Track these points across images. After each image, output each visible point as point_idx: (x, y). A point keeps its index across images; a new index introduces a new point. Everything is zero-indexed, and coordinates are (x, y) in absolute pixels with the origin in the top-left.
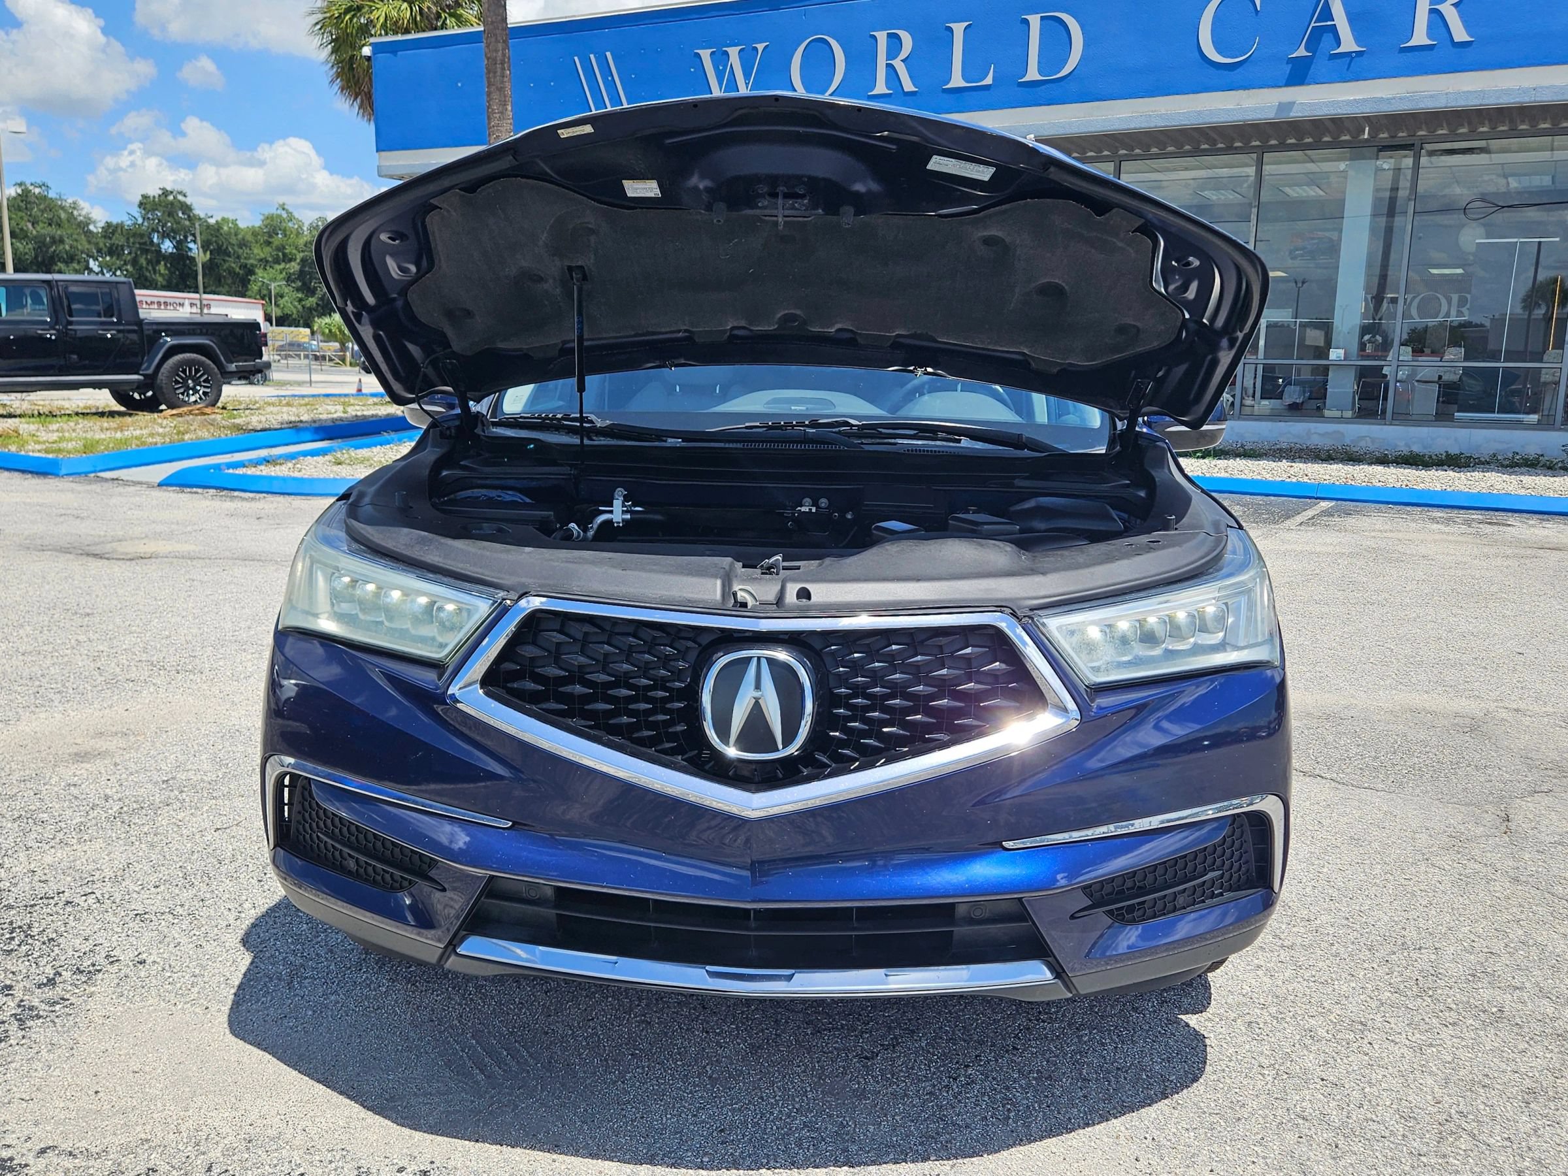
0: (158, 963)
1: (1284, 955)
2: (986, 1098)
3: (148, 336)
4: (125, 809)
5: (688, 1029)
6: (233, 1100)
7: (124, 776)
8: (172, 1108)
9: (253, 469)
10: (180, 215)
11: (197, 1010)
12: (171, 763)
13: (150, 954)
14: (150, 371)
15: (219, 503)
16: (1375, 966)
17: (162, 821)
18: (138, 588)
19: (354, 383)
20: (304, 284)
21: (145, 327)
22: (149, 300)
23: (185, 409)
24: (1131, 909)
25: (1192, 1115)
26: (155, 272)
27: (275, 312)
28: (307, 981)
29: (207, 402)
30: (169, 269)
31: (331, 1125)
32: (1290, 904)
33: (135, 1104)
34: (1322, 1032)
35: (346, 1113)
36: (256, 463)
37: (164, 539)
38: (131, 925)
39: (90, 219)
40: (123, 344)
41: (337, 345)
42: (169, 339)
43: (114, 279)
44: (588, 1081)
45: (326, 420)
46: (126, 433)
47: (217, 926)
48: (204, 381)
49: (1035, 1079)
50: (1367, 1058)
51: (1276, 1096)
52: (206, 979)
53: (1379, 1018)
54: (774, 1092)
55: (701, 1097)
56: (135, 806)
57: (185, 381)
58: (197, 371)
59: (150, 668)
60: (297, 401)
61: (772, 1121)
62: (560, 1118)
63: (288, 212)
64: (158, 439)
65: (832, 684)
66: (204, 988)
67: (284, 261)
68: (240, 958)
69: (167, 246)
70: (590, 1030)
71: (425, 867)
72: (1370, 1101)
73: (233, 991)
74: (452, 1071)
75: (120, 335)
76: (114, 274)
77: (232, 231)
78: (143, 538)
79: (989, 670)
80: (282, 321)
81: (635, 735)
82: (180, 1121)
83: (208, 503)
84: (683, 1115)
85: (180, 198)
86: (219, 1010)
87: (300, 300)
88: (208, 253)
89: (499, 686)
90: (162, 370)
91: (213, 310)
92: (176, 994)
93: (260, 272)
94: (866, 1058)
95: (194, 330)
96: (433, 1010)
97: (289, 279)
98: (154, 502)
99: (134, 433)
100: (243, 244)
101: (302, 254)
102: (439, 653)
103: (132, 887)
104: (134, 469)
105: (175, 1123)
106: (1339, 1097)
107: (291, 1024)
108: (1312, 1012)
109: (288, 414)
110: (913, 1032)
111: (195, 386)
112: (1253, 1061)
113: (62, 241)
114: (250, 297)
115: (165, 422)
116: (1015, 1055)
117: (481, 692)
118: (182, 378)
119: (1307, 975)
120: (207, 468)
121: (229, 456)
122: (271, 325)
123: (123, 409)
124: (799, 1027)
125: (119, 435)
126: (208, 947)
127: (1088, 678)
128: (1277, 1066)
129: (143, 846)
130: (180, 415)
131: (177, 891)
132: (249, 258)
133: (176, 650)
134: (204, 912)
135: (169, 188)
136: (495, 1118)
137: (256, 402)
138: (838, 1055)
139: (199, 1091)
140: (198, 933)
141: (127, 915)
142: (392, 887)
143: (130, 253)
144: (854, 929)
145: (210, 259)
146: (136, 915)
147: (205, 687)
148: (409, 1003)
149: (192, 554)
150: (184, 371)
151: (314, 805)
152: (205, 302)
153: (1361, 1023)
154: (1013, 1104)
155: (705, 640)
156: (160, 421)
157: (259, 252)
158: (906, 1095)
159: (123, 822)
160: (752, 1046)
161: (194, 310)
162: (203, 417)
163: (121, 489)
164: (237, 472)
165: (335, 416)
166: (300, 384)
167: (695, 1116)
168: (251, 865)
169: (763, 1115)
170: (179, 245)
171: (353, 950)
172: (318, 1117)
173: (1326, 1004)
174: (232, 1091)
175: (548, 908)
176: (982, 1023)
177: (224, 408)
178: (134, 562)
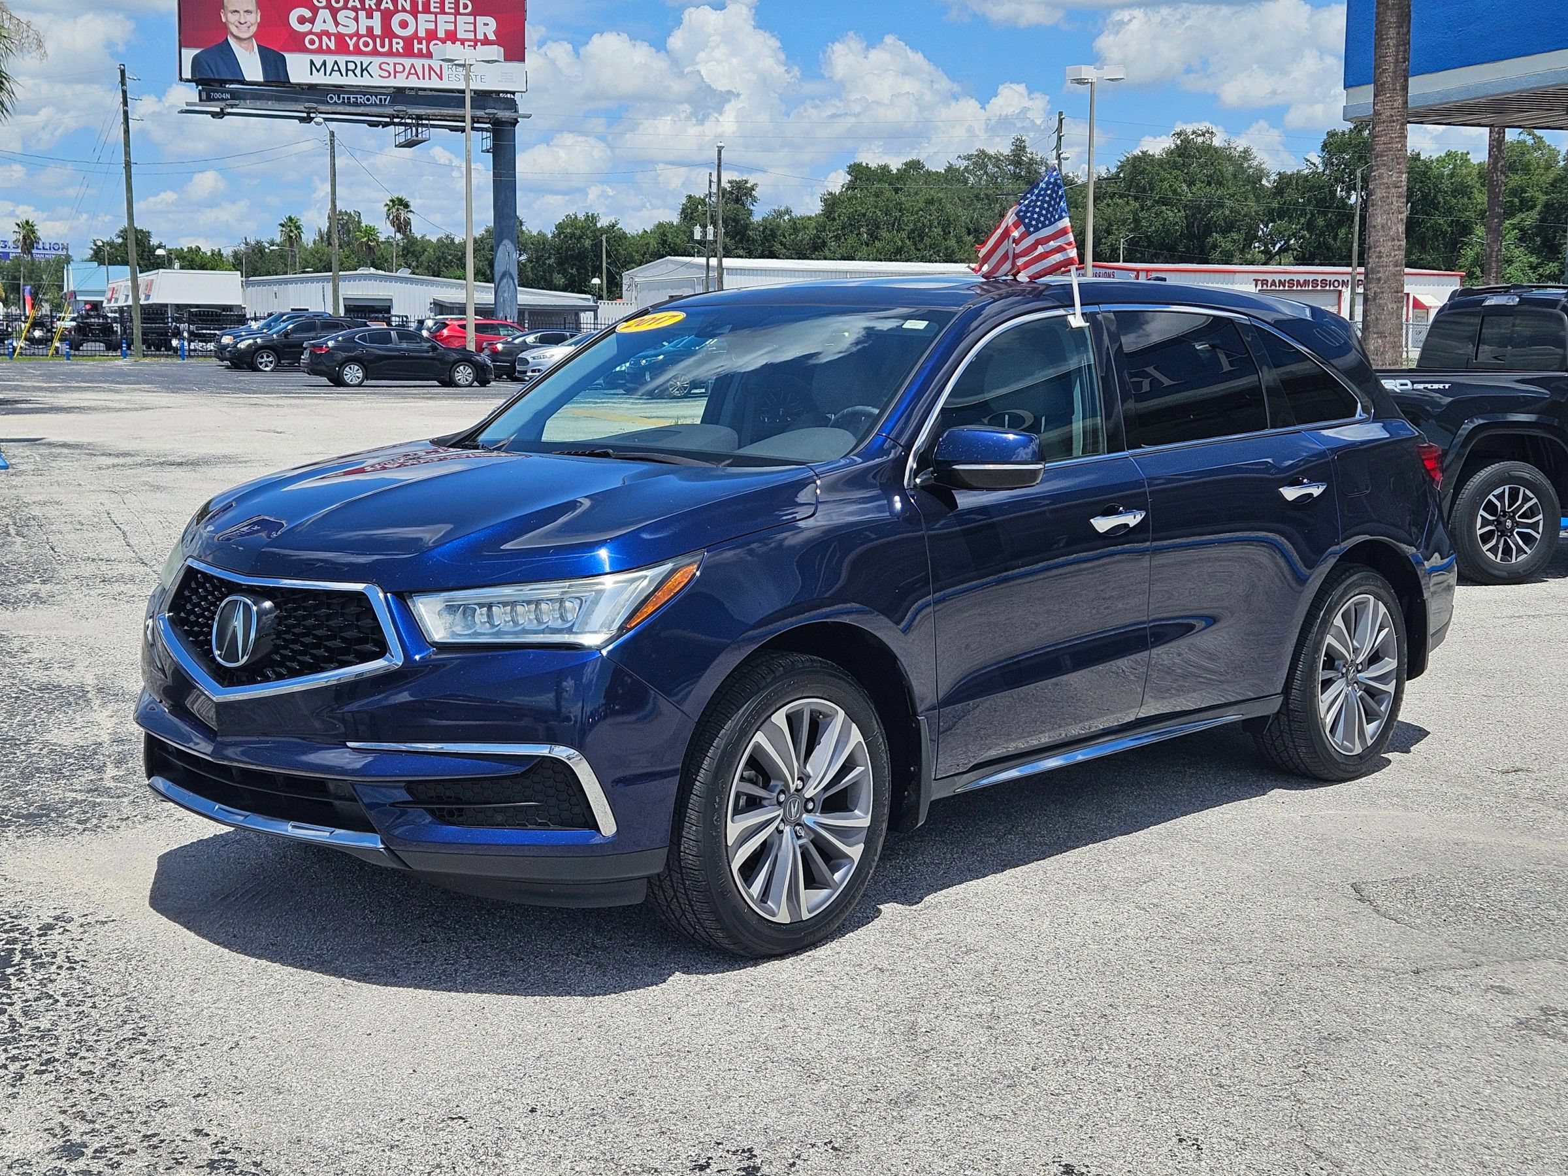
20: (1545, 240)
24: (451, 813)
39: (1262, 171)
113: (1221, 206)
117: (167, 616)
127: (432, 638)
144: (281, 791)
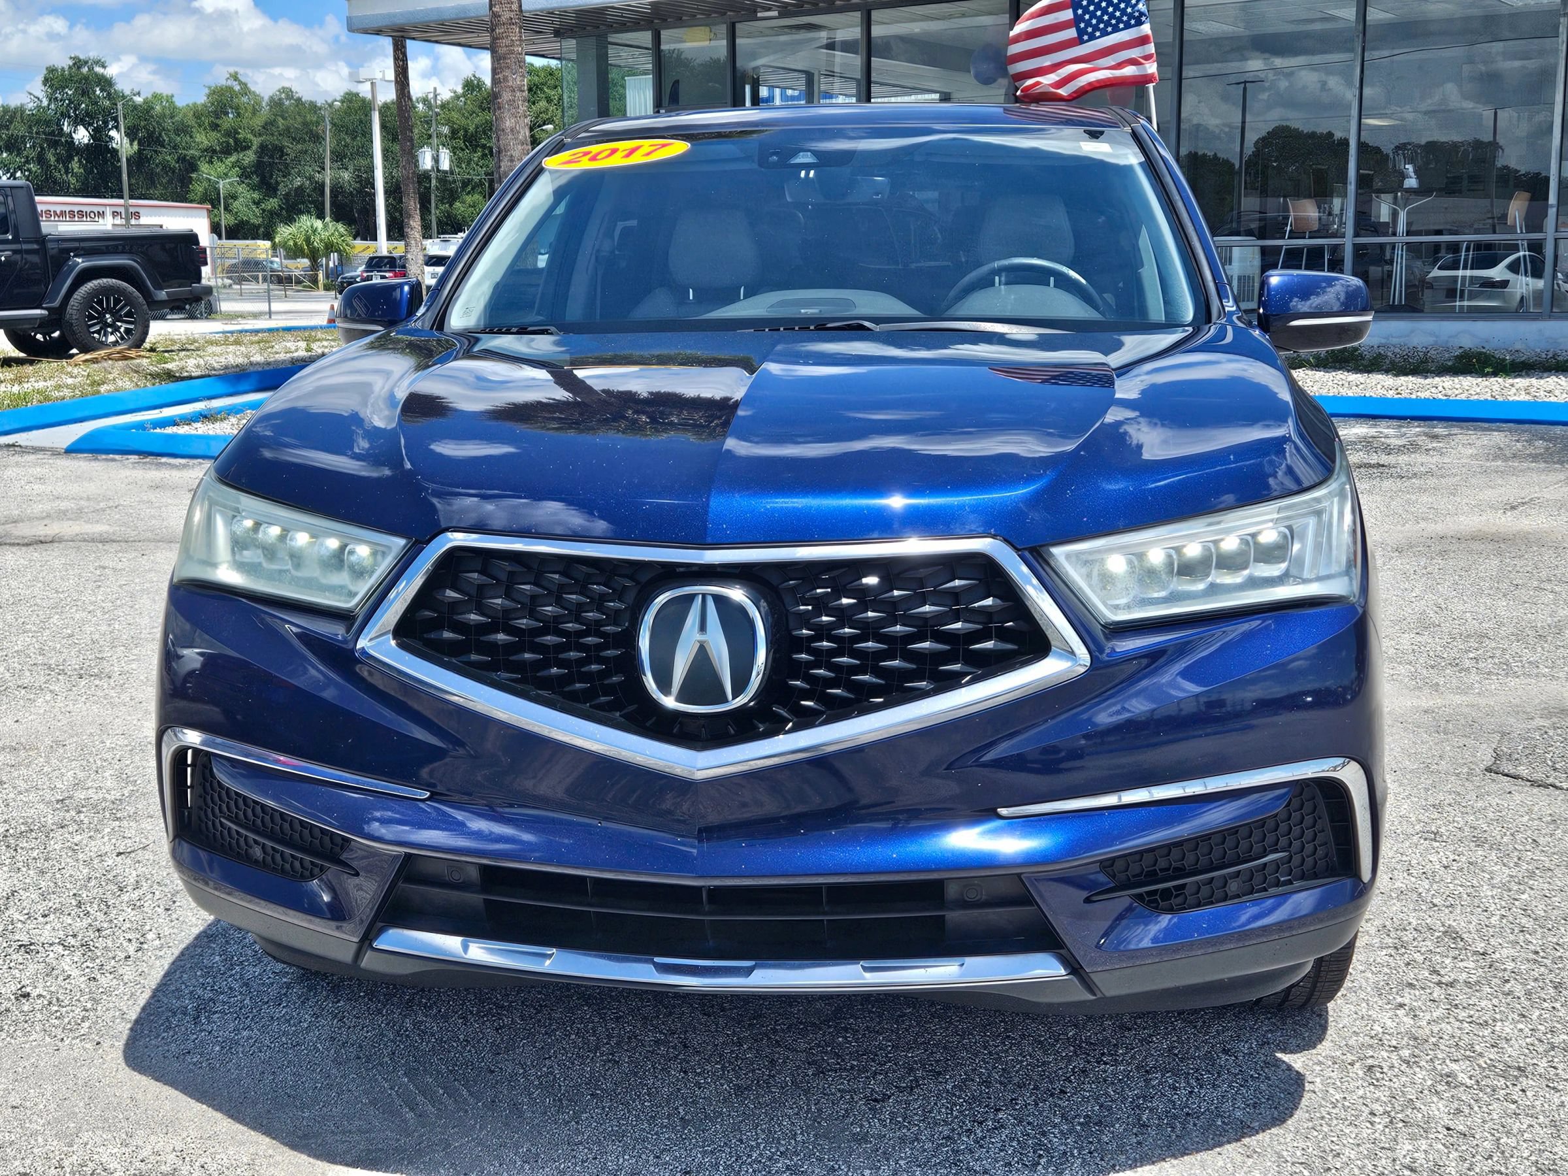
0: (44, 997)
1: (1437, 993)
2: (1015, 1143)
3: (52, 257)
4: (11, 831)
5: (663, 1069)
6: (124, 1136)
7: (12, 795)
8: (55, 1143)
9: (186, 428)
10: (98, 92)
11: (88, 1046)
12: (67, 781)
13: (36, 987)
14: (56, 304)
15: (141, 472)
16: (1558, 1005)
17: (55, 845)
18: (36, 579)
19: (324, 312)
20: (262, 179)
21: (50, 245)
22: (58, 209)
23: (102, 353)
24: (1166, 894)
25: (1269, 1164)
26: (67, 173)
27: (226, 220)
28: (217, 1016)
29: (130, 342)
30: (85, 167)
31: (234, 1162)
32: (1464, 936)
33: (13, 1138)
34: (1463, 1078)
35: (251, 1150)
36: (188, 420)
37: (69, 519)
38: (14, 957)
40: (21, 269)
41: (306, 262)
42: (80, 260)
43: (12, 182)
44: (536, 1121)
45: (283, 362)
46: (26, 385)
47: (114, 958)
48: (127, 315)
49: (1080, 1124)
50: (1513, 1106)
51: (1382, 1145)
52: (99, 1013)
53: (1543, 1063)
54: (757, 1134)
55: (668, 1139)
56: (23, 828)
57: (101, 316)
58: (117, 302)
59: (47, 672)
60: (247, 338)
61: (749, 1164)
62: (497, 1157)
63: (240, 83)
64: (67, 392)
65: (792, 624)
66: (96, 1023)
67: (236, 150)
68: (140, 991)
69: (82, 135)
70: (545, 1069)
71: (337, 849)
72: (1503, 1153)
73: (129, 1026)
74: (378, 1110)
75: (18, 257)
76: (13, 176)
77: (168, 112)
78: (43, 518)
79: (979, 607)
80: (234, 233)
81: (567, 689)
82: (63, 1156)
83: (128, 473)
84: (644, 1156)
85: (98, 70)
86: (112, 1046)
87: (257, 203)
88: (136, 143)
89: (415, 638)
90: (72, 302)
91: (145, 220)
92: (64, 1028)
93: (204, 167)
94: (876, 1100)
95: (117, 246)
96: (361, 1046)
97: (245, 175)
98: (59, 474)
99: (36, 385)
100: (183, 129)
101: (260, 139)
102: (349, 602)
103: (17, 916)
104: (35, 432)
105: (58, 1158)
106: (1464, 1148)
107: (195, 1060)
108: (1457, 1055)
109: (233, 356)
110: (939, 1073)
111: (114, 322)
112: (1363, 1108)
114: (191, 202)
115: (76, 371)
116: (1061, 1099)
117: (393, 643)
118: (97, 311)
119: (1463, 1014)
120: (128, 427)
121: (157, 411)
122: (220, 238)
123: (22, 355)
124: (799, 1067)
125: (16, 389)
126: (104, 981)
127: (1104, 616)
128: (1393, 1114)
129: (31, 872)
130: (95, 361)
131: (69, 921)
132: (190, 148)
133: (79, 651)
134: (100, 943)
135: (82, 57)
136: (422, 1156)
137: (195, 341)
138: (842, 1097)
139: (85, 1127)
140: (91, 965)
141: (10, 946)
142: (302, 876)
143: (33, 147)
144: (825, 914)
145: (139, 150)
146: (20, 946)
147: (113, 693)
148: (333, 1039)
149: (105, 536)
150: (100, 303)
151: (216, 785)
152: (132, 210)
153: (1519, 1068)
154: (1047, 1150)
155: (645, 577)
156: (69, 369)
157: (203, 139)
158: (917, 1139)
159: (8, 847)
160: (738, 1087)
161: (118, 221)
162: (126, 362)
163: (17, 458)
164: (166, 431)
165: (296, 354)
166: (256, 316)
167: (657, 1157)
168: (157, 893)
169: (739, 1157)
170: (99, 135)
171: (272, 984)
172: (219, 1154)
173: (1477, 1048)
174: (122, 1128)
175: (472, 892)
176: (1028, 1065)
177: (152, 350)
178: (31, 548)
